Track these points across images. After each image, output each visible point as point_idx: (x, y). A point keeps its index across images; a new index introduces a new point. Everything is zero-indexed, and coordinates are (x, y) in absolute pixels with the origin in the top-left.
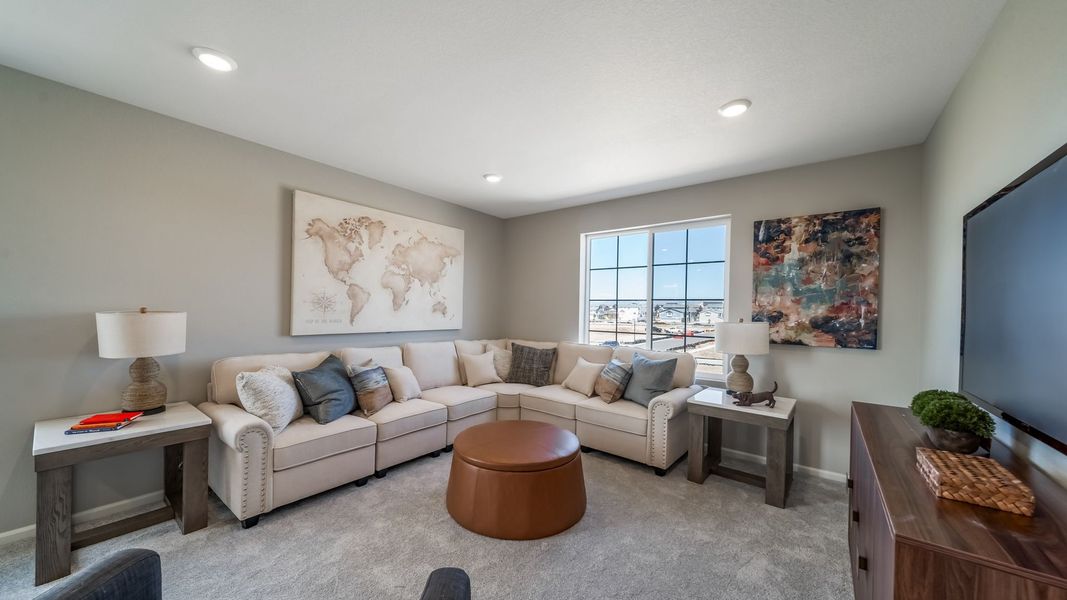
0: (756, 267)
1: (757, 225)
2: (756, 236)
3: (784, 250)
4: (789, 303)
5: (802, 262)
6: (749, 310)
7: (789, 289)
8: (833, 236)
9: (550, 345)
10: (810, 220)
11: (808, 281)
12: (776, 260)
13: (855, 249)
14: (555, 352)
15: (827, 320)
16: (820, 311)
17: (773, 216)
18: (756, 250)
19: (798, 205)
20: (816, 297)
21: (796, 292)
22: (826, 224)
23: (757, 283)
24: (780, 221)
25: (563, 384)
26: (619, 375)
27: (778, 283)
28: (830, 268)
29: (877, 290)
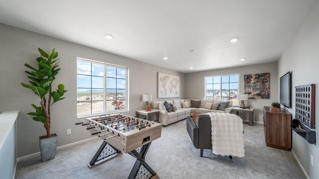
0: (245, 84)
1: (245, 76)
2: (245, 78)
3: (251, 81)
4: (252, 91)
5: (254, 83)
6: (244, 92)
7: (252, 88)
8: (260, 78)
9: (199, 100)
10: (256, 75)
11: (256, 86)
12: (249, 82)
13: (265, 80)
14: (200, 101)
15: (260, 94)
16: (258, 92)
17: (248, 74)
18: (245, 80)
19: (253, 72)
20: (257, 89)
21: (253, 88)
22: (259, 76)
23: (245, 87)
24: (250, 75)
25: (204, 107)
26: (218, 105)
27: (250, 87)
28: (260, 84)
29: (269, 88)
